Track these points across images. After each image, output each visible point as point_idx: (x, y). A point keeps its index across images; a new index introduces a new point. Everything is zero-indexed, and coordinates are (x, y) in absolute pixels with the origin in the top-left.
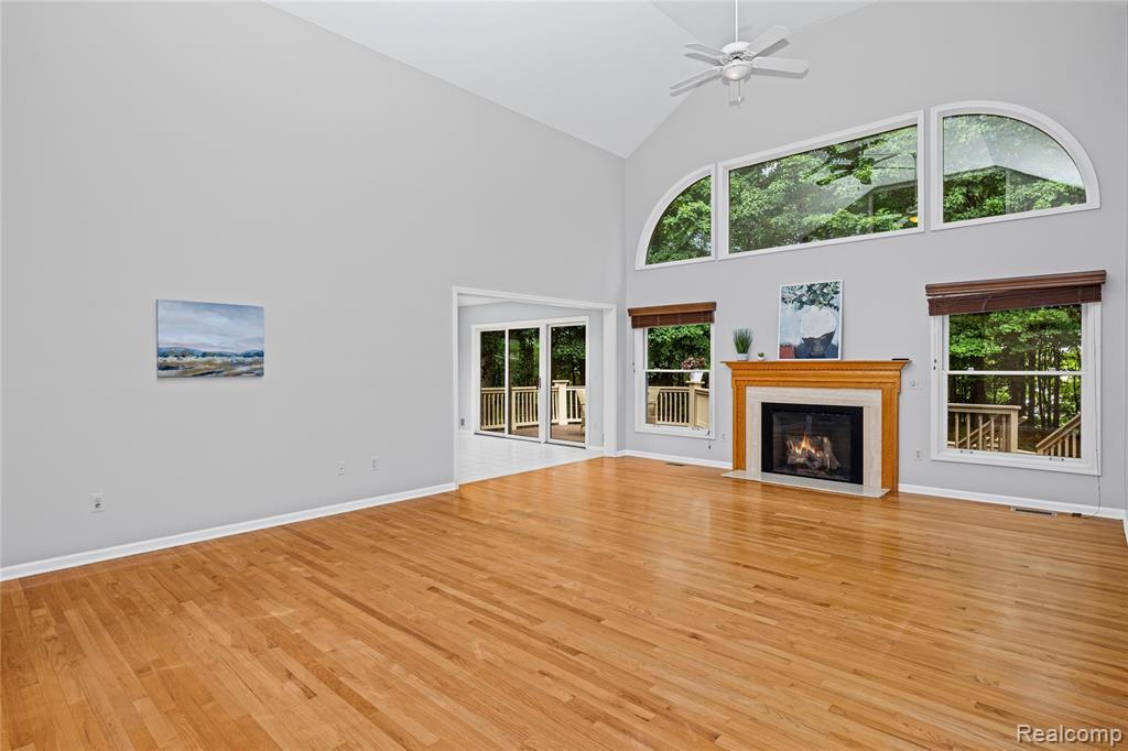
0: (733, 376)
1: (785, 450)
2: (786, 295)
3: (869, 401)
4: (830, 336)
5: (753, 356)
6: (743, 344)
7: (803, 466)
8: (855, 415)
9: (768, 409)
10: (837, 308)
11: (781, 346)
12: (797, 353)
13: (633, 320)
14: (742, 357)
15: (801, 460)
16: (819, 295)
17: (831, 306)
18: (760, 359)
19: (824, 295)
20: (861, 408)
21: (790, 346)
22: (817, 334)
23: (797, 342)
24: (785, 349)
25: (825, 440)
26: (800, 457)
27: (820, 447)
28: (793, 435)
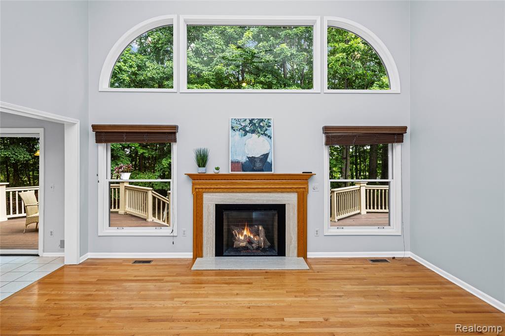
0: (193, 184)
1: (232, 237)
2: (235, 125)
3: (290, 200)
4: (266, 156)
5: (210, 170)
6: (202, 160)
7: (245, 248)
8: (280, 209)
9: (221, 210)
10: (270, 137)
11: (232, 162)
12: (244, 167)
13: (96, 136)
14: (202, 170)
15: (243, 244)
16: (258, 127)
17: (266, 135)
18: (217, 171)
19: (261, 127)
20: (284, 205)
21: (238, 162)
22: (257, 154)
23: (243, 159)
24: (235, 165)
25: (260, 228)
26: (243, 241)
27: (257, 233)
28: (237, 226)
